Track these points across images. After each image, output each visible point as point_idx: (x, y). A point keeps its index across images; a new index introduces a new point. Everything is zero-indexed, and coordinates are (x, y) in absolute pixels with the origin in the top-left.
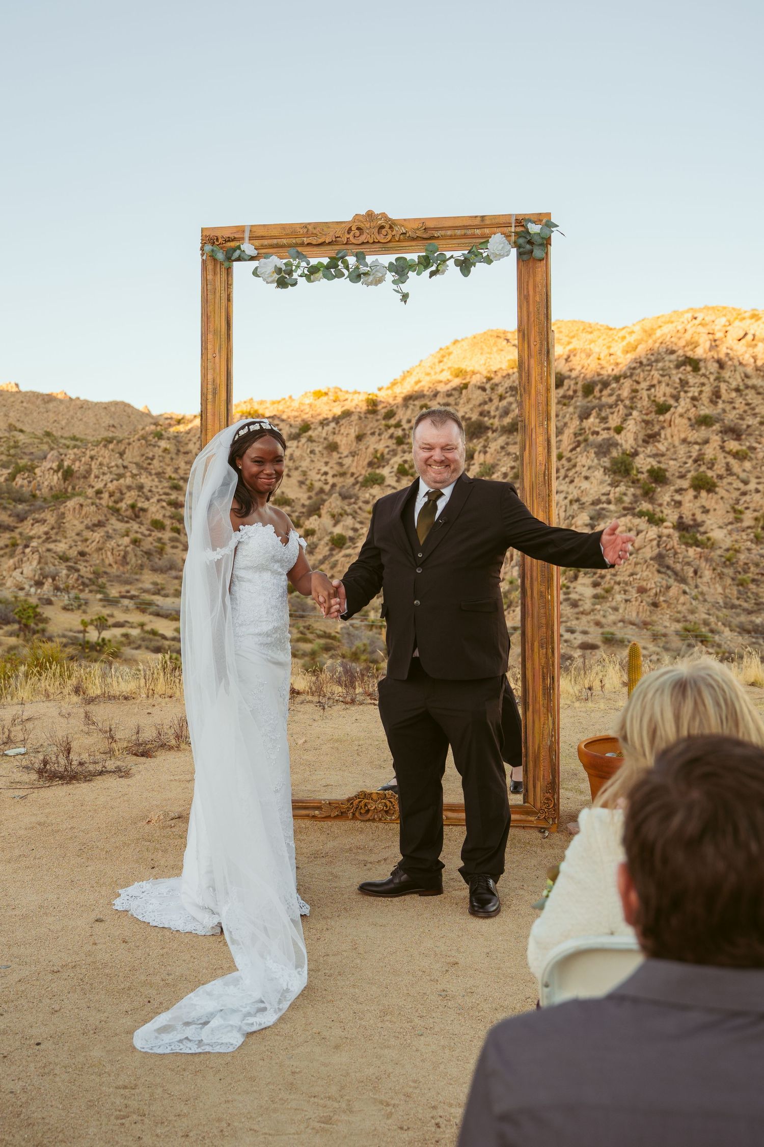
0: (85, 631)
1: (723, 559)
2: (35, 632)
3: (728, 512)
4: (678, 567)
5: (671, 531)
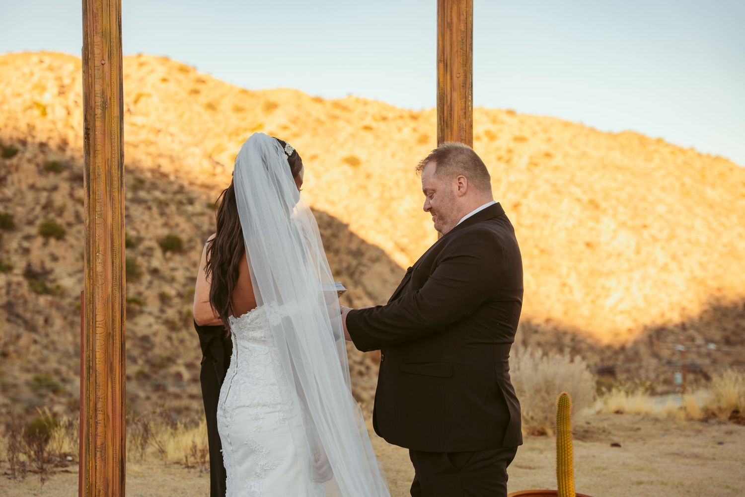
1: (73, 308)
3: (77, 260)
4: (28, 316)
5: (20, 279)
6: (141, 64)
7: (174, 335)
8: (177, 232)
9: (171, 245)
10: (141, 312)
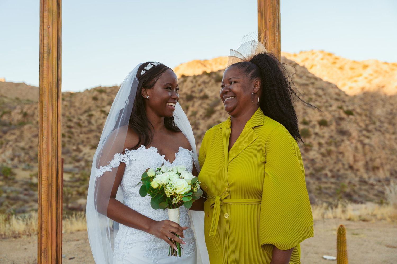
0: (31, 179)
2: (10, 179)
6: (313, 54)
7: (325, 159)
8: (325, 118)
9: (323, 123)
10: (311, 150)
